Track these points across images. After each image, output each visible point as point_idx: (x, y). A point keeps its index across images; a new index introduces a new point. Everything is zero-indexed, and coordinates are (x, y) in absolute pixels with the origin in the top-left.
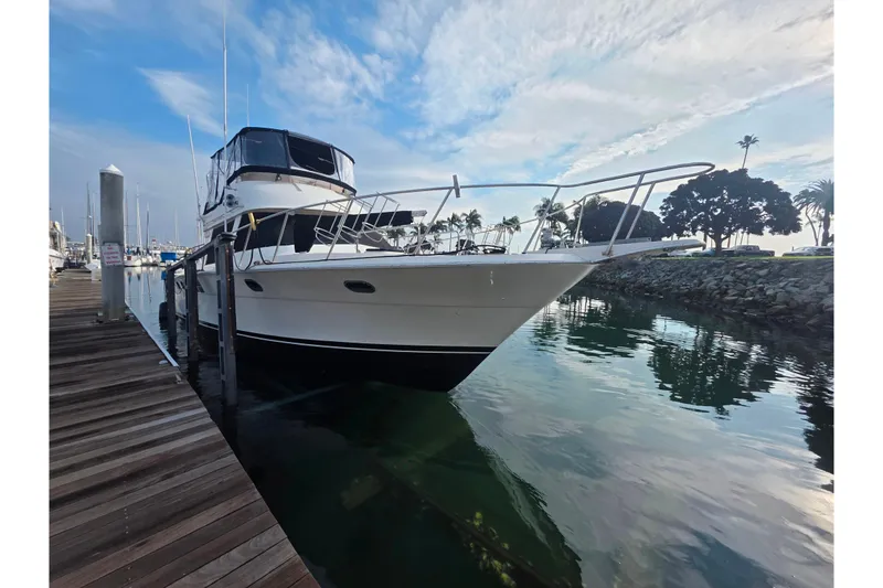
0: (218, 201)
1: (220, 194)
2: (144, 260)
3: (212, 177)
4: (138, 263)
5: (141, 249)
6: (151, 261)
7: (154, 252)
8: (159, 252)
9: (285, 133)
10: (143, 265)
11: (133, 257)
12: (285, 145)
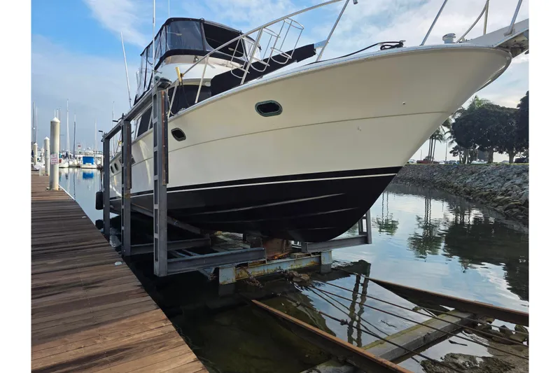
0: (146, 90)
1: (147, 84)
2: (71, 163)
3: (141, 72)
4: (66, 165)
5: (69, 154)
6: (76, 163)
7: (78, 156)
8: (81, 156)
9: (201, 21)
10: (69, 167)
11: (63, 161)
12: (201, 30)
